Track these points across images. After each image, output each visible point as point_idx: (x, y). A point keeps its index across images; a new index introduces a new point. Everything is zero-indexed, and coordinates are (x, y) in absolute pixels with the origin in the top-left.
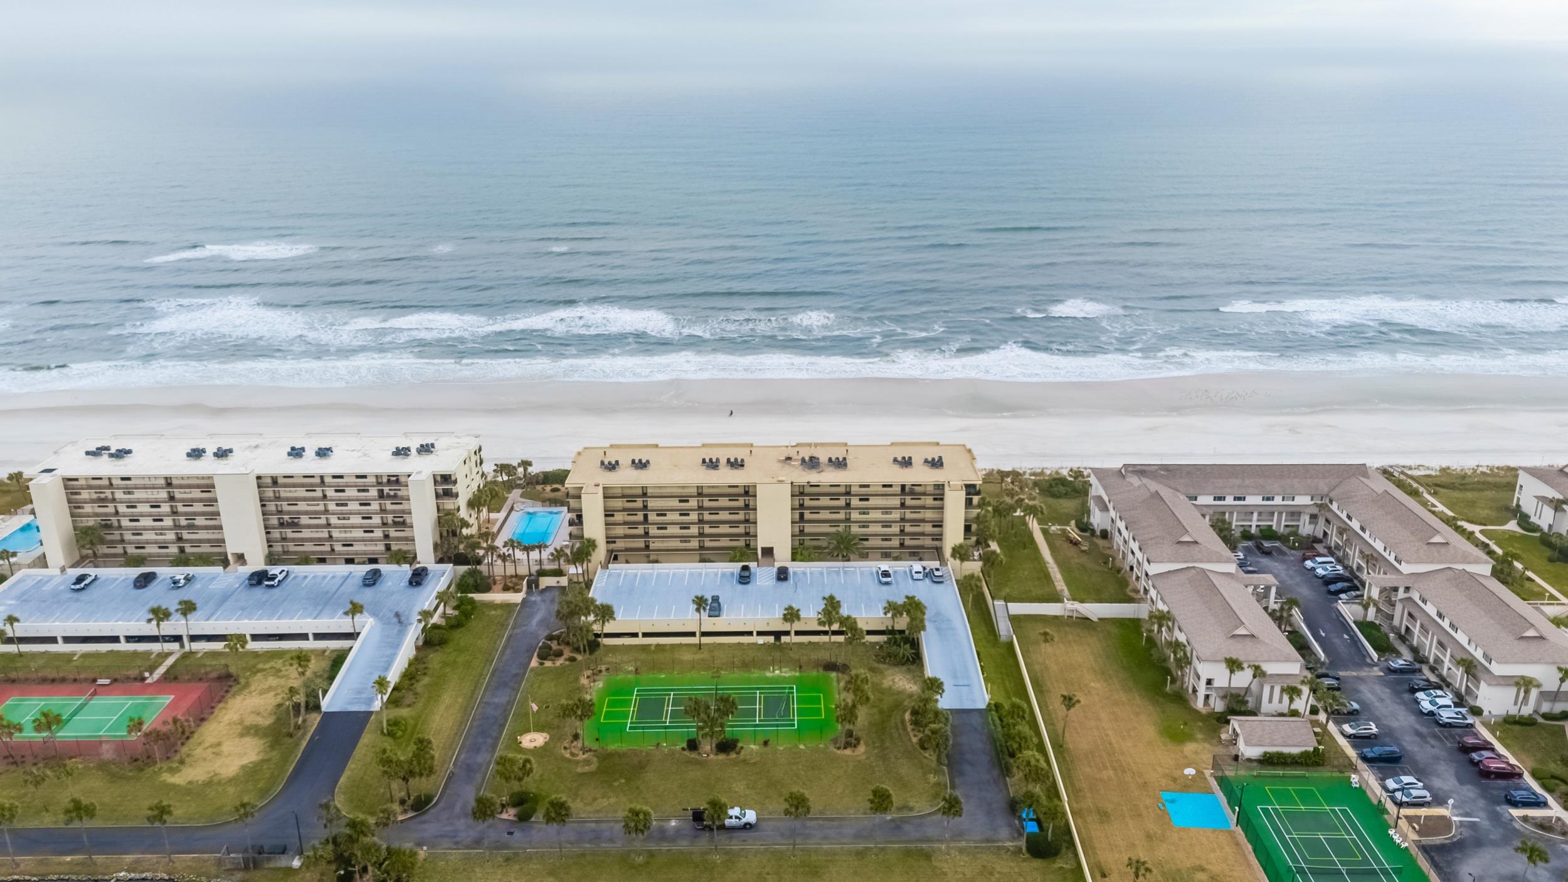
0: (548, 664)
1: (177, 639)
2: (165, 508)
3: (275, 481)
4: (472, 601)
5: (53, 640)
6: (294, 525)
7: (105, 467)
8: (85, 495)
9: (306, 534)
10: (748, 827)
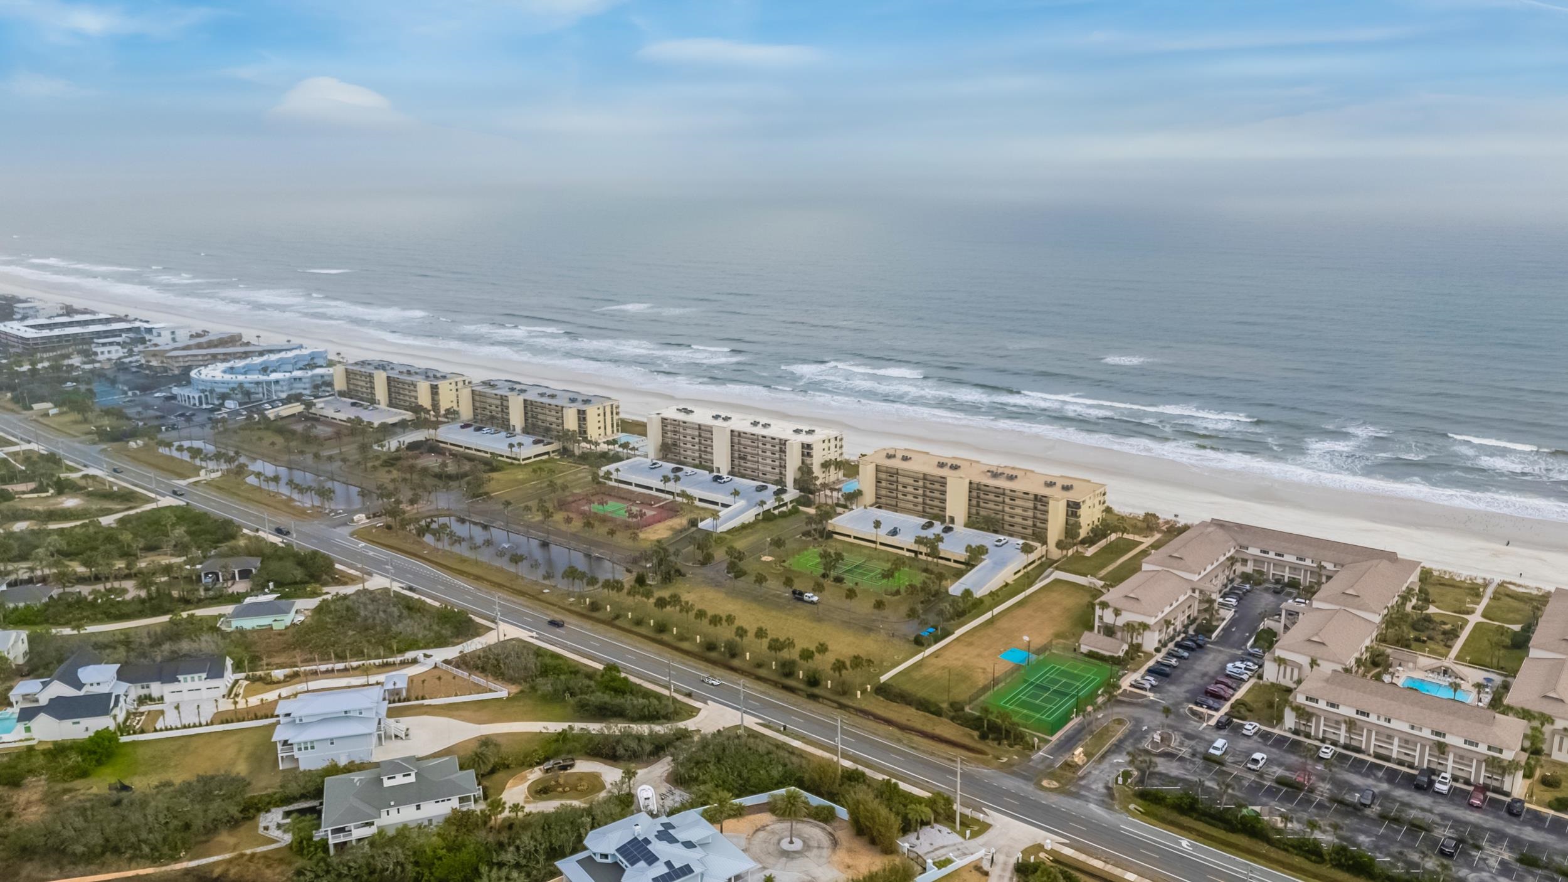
0: (804, 538)
1: (672, 493)
2: (697, 440)
3: (739, 435)
4: (798, 509)
5: (630, 484)
6: (744, 458)
7: (681, 417)
8: (669, 428)
9: (749, 465)
10: (812, 603)
